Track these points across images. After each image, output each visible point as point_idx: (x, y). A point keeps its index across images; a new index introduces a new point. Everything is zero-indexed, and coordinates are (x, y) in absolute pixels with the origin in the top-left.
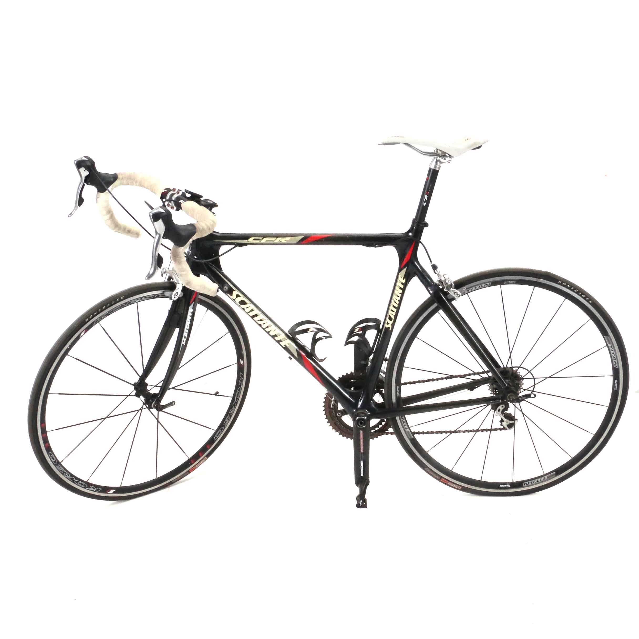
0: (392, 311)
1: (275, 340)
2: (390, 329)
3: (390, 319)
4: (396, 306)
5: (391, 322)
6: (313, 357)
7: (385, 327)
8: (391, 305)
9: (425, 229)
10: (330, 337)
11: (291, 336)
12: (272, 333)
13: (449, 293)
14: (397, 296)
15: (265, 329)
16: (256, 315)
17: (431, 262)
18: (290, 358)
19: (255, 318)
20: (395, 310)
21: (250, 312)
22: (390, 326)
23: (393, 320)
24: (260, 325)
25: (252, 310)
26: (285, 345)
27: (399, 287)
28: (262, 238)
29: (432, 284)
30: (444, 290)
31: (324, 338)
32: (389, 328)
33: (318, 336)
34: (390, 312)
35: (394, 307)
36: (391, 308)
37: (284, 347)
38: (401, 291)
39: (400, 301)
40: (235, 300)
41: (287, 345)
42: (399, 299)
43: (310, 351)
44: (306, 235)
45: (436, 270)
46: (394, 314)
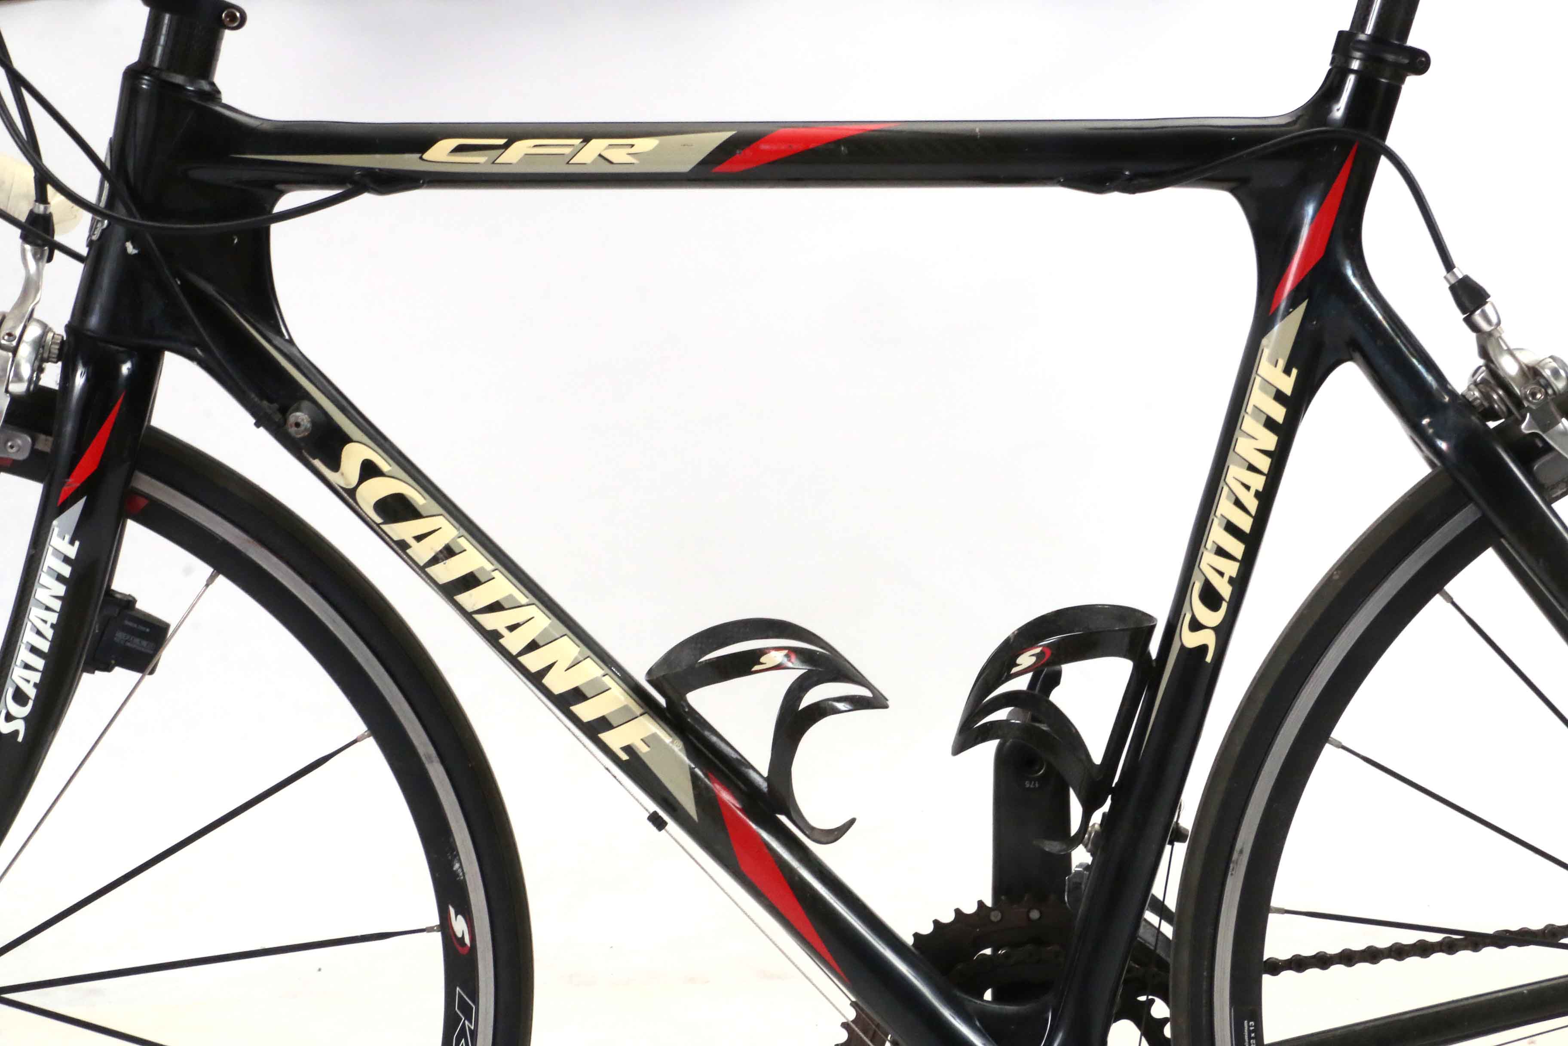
0: (1221, 552)
1: (575, 719)
2: (1209, 659)
3: (1210, 598)
4: (1245, 523)
5: (1212, 618)
6: (783, 818)
7: (1183, 647)
8: (1216, 522)
9: (1411, 85)
10: (876, 702)
11: (662, 701)
12: (558, 683)
13: (1548, 448)
14: (1252, 468)
15: (523, 659)
16: (470, 581)
17: (1449, 265)
18: (657, 822)
19: (464, 599)
20: (1237, 548)
21: (435, 560)
22: (1207, 638)
23: (1224, 606)
24: (493, 638)
25: (448, 552)
26: (628, 749)
27: (1264, 418)
28: (501, 142)
29: (1447, 399)
30: (1520, 430)
31: (841, 706)
32: (1203, 649)
33: (812, 697)
34: (1208, 560)
35: (1231, 528)
36: (1217, 535)
37: (624, 757)
38: (1270, 441)
39: (1266, 497)
40: (352, 492)
41: (643, 749)
42: (1258, 482)
43: (764, 785)
44: (743, 129)
45: (1478, 312)
46: (1232, 569)
